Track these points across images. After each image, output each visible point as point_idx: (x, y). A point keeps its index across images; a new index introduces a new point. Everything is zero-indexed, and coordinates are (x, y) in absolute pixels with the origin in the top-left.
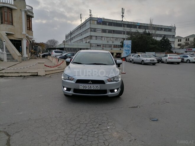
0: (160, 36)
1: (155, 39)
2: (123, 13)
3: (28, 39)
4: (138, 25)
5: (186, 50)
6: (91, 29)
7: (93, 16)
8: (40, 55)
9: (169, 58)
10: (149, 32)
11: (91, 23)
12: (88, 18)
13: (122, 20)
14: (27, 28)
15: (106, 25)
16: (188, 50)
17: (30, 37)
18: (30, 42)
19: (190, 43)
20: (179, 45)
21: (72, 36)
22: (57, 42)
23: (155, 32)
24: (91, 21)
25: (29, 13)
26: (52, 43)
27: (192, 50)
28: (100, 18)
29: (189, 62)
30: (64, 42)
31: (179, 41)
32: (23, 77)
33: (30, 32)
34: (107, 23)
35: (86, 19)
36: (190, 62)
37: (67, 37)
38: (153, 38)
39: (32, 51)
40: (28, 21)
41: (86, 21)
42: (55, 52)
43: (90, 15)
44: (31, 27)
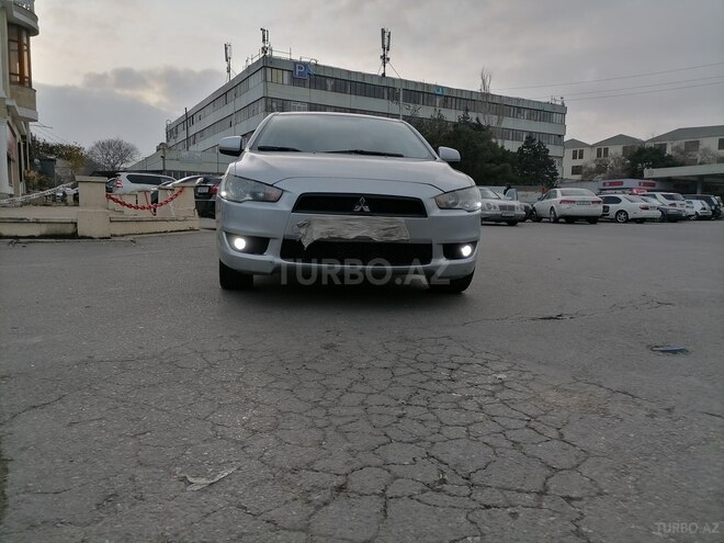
0: (516, 135)
1: (500, 145)
2: (386, 48)
3: (14, 119)
4: (440, 93)
5: (604, 184)
6: (269, 103)
7: (275, 54)
8: (64, 194)
9: (562, 202)
10: (477, 119)
11: (269, 79)
12: (254, 61)
13: (384, 75)
14: (11, 74)
15: (326, 90)
16: (611, 184)
17: (22, 112)
18: (24, 137)
19: (612, 162)
20: (576, 170)
21: (193, 130)
22: (133, 149)
23: (499, 122)
24: (269, 70)
25: (17, 15)
26: (111, 152)
27: (622, 183)
28: (301, 63)
29: (624, 218)
30: (162, 147)
31: (574, 157)
32: (10, 240)
33: (24, 92)
34: (330, 83)
35: (250, 63)
36: (627, 221)
37: (171, 132)
38: (494, 140)
39: (33, 174)
40: (15, 46)
41: (250, 72)
42: (128, 177)
43: (264, 50)
44: (26, 74)
